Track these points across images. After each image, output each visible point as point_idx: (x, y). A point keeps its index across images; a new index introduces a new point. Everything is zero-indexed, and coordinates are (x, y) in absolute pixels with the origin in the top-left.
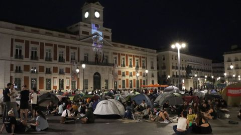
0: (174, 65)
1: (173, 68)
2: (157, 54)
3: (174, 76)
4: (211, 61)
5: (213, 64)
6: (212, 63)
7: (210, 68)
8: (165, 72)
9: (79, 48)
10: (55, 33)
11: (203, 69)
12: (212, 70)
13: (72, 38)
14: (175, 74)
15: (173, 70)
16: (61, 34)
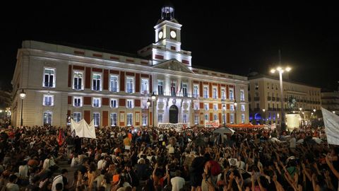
0: (271, 96)
1: (269, 99)
2: (248, 82)
3: (269, 109)
4: (319, 89)
5: (322, 94)
6: (322, 92)
7: (319, 98)
8: (258, 104)
9: (151, 76)
10: (121, 57)
11: (309, 99)
12: (320, 100)
13: (142, 63)
14: (271, 107)
15: (269, 102)
16: (128, 58)
